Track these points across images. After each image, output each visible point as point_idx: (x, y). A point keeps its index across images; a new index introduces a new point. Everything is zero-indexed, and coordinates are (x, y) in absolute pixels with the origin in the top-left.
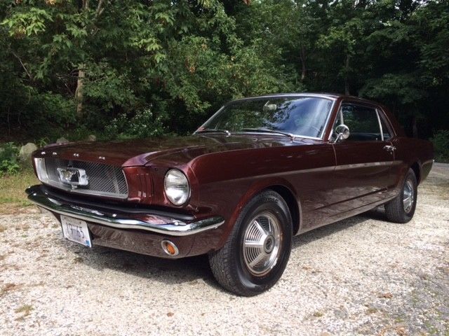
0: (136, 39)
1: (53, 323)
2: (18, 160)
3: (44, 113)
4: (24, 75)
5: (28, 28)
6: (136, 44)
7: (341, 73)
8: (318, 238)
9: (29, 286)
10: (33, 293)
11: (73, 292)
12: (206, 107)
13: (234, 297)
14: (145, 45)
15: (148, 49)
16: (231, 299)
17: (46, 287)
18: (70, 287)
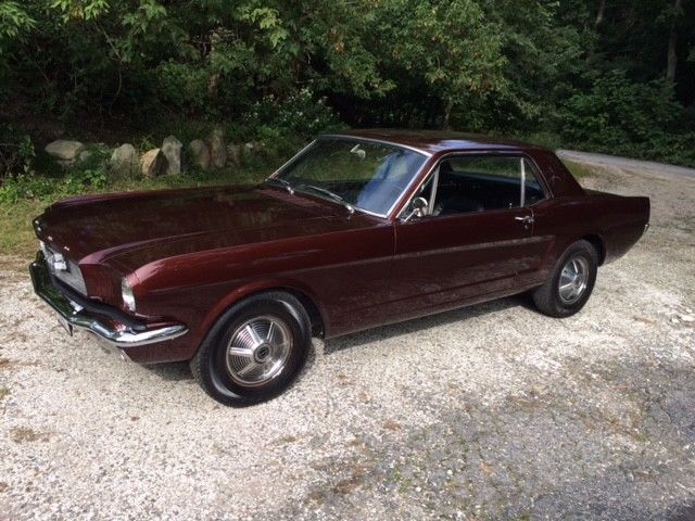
0: (247, 9)
1: (18, 411)
2: (109, 167)
3: (159, 92)
4: (111, 54)
5: (87, 8)
6: (247, 16)
7: (661, 17)
8: (408, 332)
9: (23, 364)
10: (23, 372)
11: (62, 376)
12: (387, 89)
13: (221, 406)
14: (260, 18)
15: (262, 26)
16: (217, 407)
17: (38, 368)
18: (62, 370)
